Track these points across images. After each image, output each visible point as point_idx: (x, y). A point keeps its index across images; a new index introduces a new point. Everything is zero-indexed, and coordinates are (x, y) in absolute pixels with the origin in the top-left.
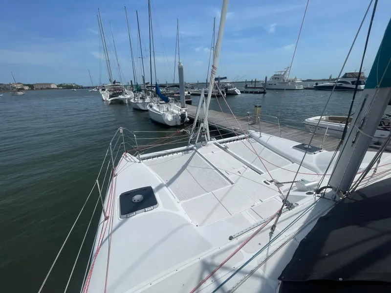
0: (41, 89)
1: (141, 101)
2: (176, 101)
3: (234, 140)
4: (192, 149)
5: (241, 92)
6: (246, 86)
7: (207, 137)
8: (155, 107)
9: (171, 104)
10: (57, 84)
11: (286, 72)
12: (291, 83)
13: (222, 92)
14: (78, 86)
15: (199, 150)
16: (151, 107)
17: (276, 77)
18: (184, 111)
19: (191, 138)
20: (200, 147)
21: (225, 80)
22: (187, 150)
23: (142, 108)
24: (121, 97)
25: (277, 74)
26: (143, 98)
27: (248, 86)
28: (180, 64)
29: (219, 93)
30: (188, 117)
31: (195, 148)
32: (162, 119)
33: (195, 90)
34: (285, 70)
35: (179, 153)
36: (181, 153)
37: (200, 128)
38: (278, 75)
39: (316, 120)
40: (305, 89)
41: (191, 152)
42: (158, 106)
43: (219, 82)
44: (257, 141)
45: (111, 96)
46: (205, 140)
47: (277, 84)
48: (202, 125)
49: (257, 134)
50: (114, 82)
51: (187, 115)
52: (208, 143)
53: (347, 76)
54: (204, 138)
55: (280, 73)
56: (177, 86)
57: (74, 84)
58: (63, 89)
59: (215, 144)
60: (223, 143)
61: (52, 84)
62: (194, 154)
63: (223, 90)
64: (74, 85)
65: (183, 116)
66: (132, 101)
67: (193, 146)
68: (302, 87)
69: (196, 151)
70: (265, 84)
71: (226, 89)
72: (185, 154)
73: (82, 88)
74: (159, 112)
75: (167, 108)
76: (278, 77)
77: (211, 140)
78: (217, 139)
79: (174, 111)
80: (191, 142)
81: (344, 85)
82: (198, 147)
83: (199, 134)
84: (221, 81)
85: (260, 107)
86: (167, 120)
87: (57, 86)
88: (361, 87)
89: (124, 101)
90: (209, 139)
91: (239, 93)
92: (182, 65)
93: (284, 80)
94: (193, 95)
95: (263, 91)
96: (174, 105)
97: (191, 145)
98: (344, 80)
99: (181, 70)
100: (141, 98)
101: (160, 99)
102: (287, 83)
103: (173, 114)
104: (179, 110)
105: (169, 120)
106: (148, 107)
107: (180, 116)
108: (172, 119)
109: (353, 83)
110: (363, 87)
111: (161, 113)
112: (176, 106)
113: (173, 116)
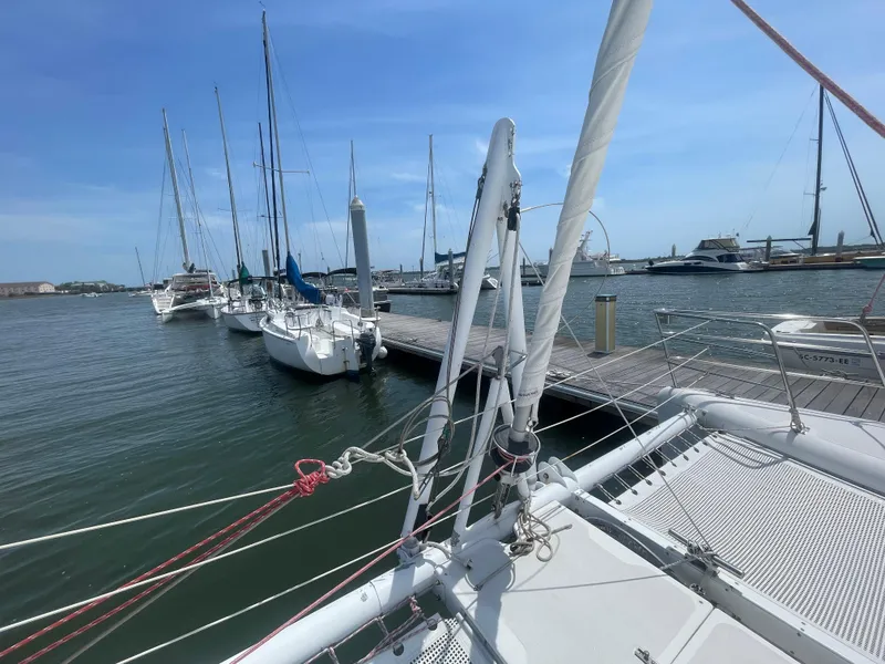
0: (11, 295)
1: (249, 309)
2: (347, 303)
8: (279, 321)
9: (330, 308)
10: (58, 284)
12: (600, 263)
14: (113, 286)
16: (269, 320)
18: (370, 325)
20: (499, 570)
21: (464, 258)
23: (251, 327)
24: (203, 302)
26: (256, 300)
28: (354, 201)
29: (452, 287)
30: (384, 344)
32: (298, 355)
33: (397, 284)
37: (489, 417)
40: (628, 273)
42: (289, 316)
43: (450, 263)
45: (177, 302)
48: (499, 394)
50: (192, 269)
51: (378, 338)
53: (706, 245)
56: (352, 271)
57: (103, 282)
58: (70, 293)
61: (43, 283)
64: (101, 285)
65: (366, 342)
66: (226, 310)
68: (622, 271)
73: (123, 290)
74: (288, 334)
75: (319, 321)
79: (337, 326)
81: (705, 264)
84: (455, 261)
85: (613, 299)
86: (314, 357)
87: (56, 288)
88: (737, 267)
89: (209, 313)
91: (498, 286)
92: (361, 203)
93: (584, 259)
94: (391, 292)
96: (339, 311)
97: (421, 562)
98: (701, 254)
99: (357, 217)
100: (250, 301)
101: (299, 296)
102: (592, 262)
103: (334, 336)
104: (355, 324)
105: (321, 357)
106: (262, 324)
107: (358, 340)
108: (332, 354)
109: (721, 258)
110: (741, 265)
111: (292, 336)
112: (347, 313)
113: (334, 344)
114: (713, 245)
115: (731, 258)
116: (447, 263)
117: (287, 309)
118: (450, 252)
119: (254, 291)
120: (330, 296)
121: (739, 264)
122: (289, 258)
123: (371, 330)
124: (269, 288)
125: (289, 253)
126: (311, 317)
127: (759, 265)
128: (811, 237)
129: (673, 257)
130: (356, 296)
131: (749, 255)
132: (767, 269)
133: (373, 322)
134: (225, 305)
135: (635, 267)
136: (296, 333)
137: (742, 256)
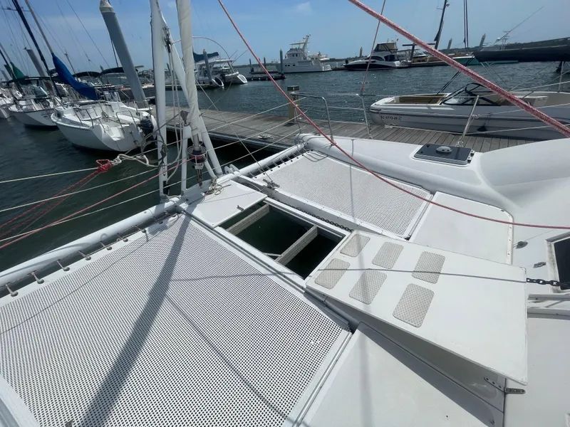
1: (37, 107)
2: (124, 98)
3: (279, 163)
4: (175, 211)
5: (249, 80)
6: (252, 70)
7: (212, 167)
8: (69, 115)
9: (109, 103)
11: (305, 44)
12: (315, 62)
13: (217, 80)
15: (197, 212)
16: (59, 115)
17: (294, 53)
18: (146, 114)
19: (163, 177)
20: (199, 199)
21: (216, 57)
22: (160, 218)
23: (45, 122)
25: (294, 47)
26: (40, 99)
27: (255, 70)
29: (211, 83)
31: (184, 206)
32: (97, 140)
34: (305, 41)
35: (132, 238)
36: (140, 234)
38: (296, 49)
39: (386, 103)
40: (334, 70)
41: (175, 222)
42: (77, 110)
43: (207, 62)
44: (328, 156)
46: (208, 176)
47: (297, 65)
49: (321, 140)
51: (155, 124)
52: (219, 181)
53: (380, 48)
54: (205, 168)
55: (297, 46)
56: (119, 70)
59: (238, 180)
60: (257, 173)
62: (185, 225)
63: (218, 76)
65: (146, 126)
66: (13, 108)
67: (175, 199)
68: (329, 68)
69: (189, 216)
70: (280, 66)
71: (222, 73)
72: (153, 233)
74: (82, 124)
75: (103, 113)
76: (296, 52)
77: (224, 173)
78: (240, 168)
79: (120, 116)
80: (166, 191)
81: (378, 62)
82: (193, 202)
83: (184, 161)
84: (210, 61)
85: (297, 88)
86: (111, 140)
88: (394, 64)
90: (220, 171)
91: (245, 81)
93: (305, 58)
95: (280, 75)
96: (118, 105)
97: (168, 201)
98: (377, 54)
99: (109, 18)
100: (36, 101)
101: (78, 94)
102: (310, 61)
103: (121, 124)
104: (134, 114)
105: (115, 139)
106: (54, 118)
107: (139, 125)
108: (123, 137)
109: (387, 58)
110: (397, 63)
111: (86, 126)
112: (125, 106)
113: (122, 129)
114: (384, 48)
115: (392, 58)
116: (204, 62)
117: (72, 105)
118: (205, 53)
119: (35, 92)
120: (106, 93)
121: (396, 62)
122: (55, 59)
123: (147, 117)
124: (49, 88)
125: (53, 54)
126: (96, 111)
127: (406, 63)
128: (435, 42)
129: (361, 57)
130: (130, 93)
131: (403, 56)
132: (410, 66)
133: (147, 111)
134: (11, 105)
135: (337, 65)
136: (89, 124)
137: (399, 56)
